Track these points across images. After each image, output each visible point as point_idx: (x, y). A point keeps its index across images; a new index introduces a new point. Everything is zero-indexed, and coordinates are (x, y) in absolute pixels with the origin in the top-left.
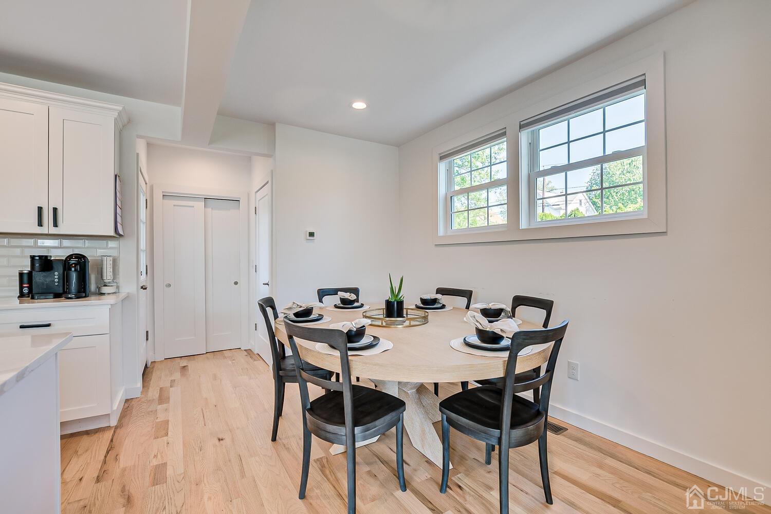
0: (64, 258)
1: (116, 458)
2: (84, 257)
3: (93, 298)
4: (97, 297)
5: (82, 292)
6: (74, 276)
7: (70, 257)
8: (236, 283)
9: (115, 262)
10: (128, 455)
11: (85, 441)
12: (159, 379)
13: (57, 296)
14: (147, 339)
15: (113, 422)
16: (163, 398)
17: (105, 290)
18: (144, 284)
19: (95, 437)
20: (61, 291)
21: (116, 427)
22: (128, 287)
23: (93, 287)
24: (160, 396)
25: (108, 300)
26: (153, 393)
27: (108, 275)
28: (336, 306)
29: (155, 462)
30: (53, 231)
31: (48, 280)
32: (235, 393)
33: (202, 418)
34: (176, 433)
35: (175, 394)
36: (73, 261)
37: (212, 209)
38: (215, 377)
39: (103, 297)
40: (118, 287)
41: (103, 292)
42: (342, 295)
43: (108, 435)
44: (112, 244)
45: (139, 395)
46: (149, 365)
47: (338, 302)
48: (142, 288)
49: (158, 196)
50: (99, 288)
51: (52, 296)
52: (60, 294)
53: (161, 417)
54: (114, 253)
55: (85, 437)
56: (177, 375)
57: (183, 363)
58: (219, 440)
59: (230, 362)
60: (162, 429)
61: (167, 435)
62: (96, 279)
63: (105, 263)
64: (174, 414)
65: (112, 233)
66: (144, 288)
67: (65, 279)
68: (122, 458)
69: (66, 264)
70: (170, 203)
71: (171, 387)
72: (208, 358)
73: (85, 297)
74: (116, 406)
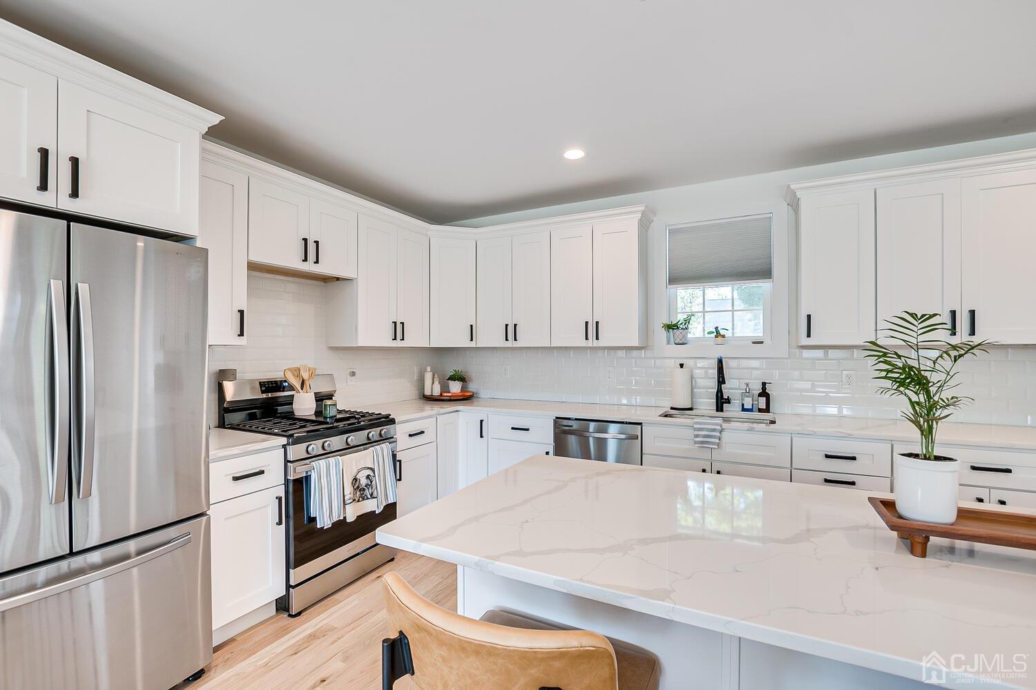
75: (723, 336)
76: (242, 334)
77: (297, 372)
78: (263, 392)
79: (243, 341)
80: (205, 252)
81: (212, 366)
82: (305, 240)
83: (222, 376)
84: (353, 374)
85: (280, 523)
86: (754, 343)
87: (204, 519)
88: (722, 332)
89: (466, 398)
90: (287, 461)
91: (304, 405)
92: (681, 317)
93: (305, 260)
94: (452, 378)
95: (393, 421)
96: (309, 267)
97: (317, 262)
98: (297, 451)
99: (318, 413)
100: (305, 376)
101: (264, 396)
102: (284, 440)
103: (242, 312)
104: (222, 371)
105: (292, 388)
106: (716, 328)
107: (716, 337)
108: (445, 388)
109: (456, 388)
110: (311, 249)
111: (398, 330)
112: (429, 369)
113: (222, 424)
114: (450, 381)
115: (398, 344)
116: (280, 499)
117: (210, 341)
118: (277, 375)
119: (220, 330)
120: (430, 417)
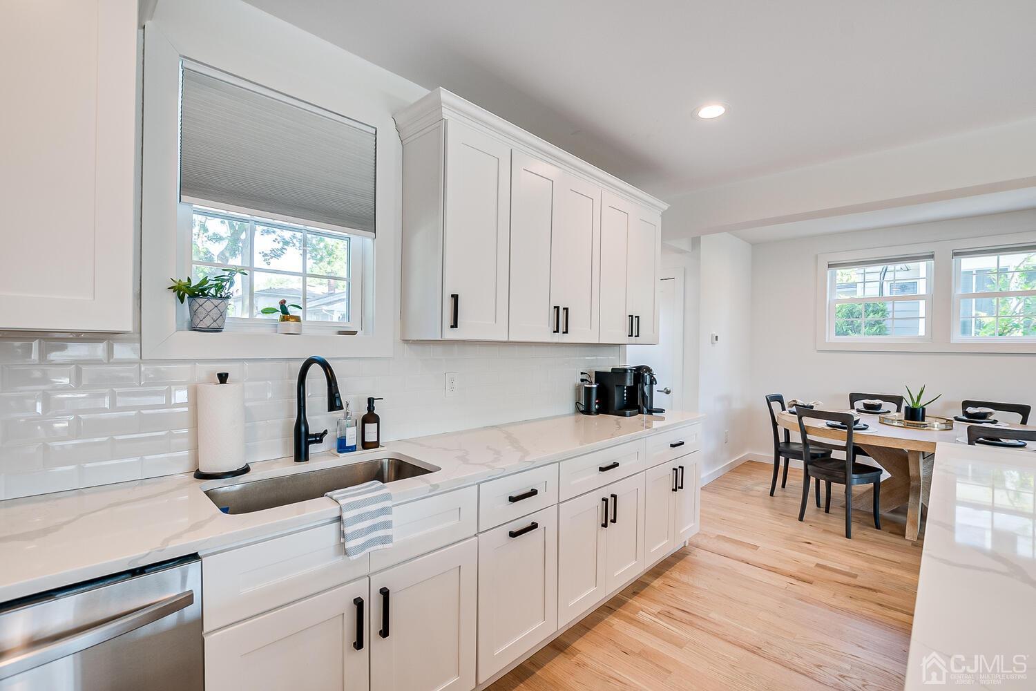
75: (297, 319)
86: (340, 333)
88: (293, 311)
92: (211, 272)
106: (283, 304)
107: (284, 319)
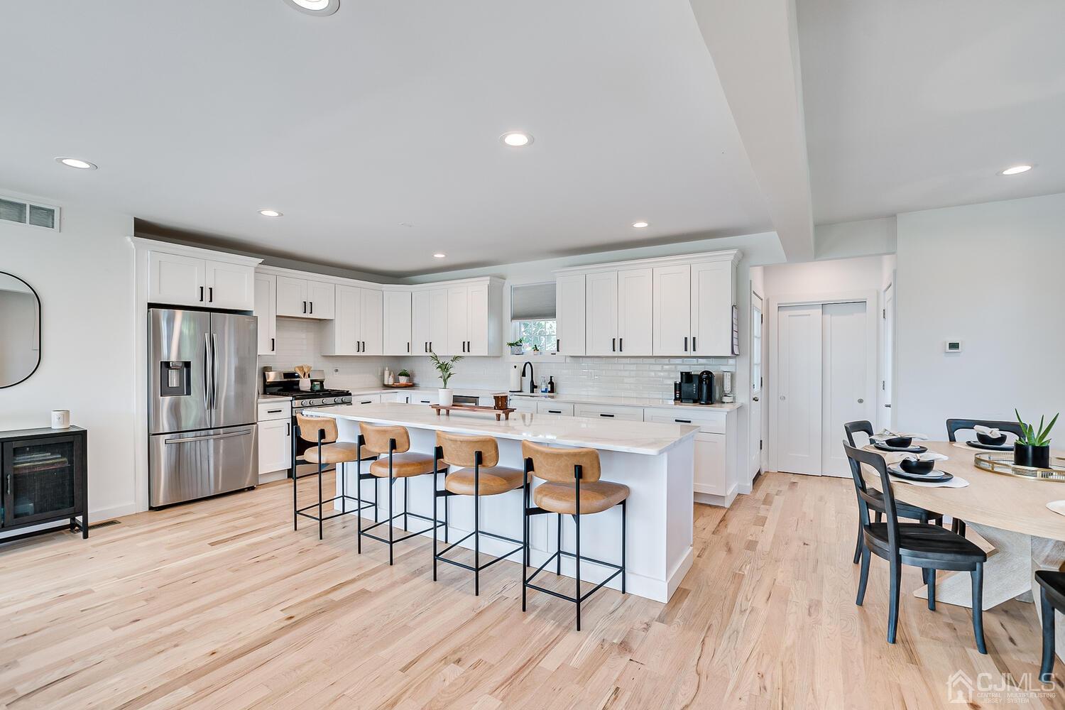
0: (699, 373)
1: (726, 526)
2: (711, 373)
3: (717, 405)
4: (720, 405)
5: (710, 400)
6: (705, 387)
7: (703, 373)
8: (861, 401)
9: (733, 376)
10: (733, 527)
11: (708, 510)
12: (767, 487)
13: (695, 401)
14: (761, 448)
15: (727, 505)
16: (767, 501)
17: (725, 399)
18: (756, 396)
19: (714, 510)
20: (697, 398)
21: (729, 509)
22: (742, 398)
23: (717, 396)
24: (765, 499)
25: (727, 408)
26: (760, 494)
27: (727, 388)
28: (969, 444)
29: (750, 538)
30: (693, 354)
31: (690, 389)
32: (836, 518)
33: (795, 525)
34: (770, 528)
35: (778, 501)
36: (705, 376)
37: (831, 315)
38: (821, 499)
39: (723, 405)
40: (734, 398)
41: (724, 401)
42: (981, 430)
43: (723, 512)
44: (731, 361)
45: (749, 494)
46: (762, 473)
47: (975, 439)
48: (754, 399)
49: (774, 308)
50: (721, 398)
51: (692, 401)
52: (697, 401)
53: (762, 513)
54: (732, 369)
55: (708, 508)
56: (785, 488)
57: (794, 479)
58: (805, 544)
59: (845, 491)
60: (761, 521)
61: (763, 526)
62: (720, 389)
63: (725, 377)
64: (773, 515)
65: (730, 354)
66: (756, 400)
67: (700, 389)
68: (729, 527)
69: (700, 377)
70: (785, 314)
71: (777, 495)
72: (822, 481)
73: (712, 404)
74: (730, 492)
76: (273, 350)
77: (301, 368)
78: (285, 378)
79: (274, 353)
80: (257, 317)
81: (260, 365)
82: (305, 302)
83: (265, 370)
84: (337, 371)
85: (289, 435)
87: (255, 426)
89: (411, 386)
90: (292, 408)
91: (305, 384)
93: (305, 312)
94: (401, 375)
95: (350, 394)
96: (308, 315)
97: (311, 313)
98: (297, 403)
99: (311, 389)
100: (306, 370)
101: (286, 380)
102: (291, 398)
103: (273, 340)
104: (265, 367)
105: (298, 377)
108: (396, 380)
109: (403, 380)
110: (308, 306)
111: (361, 346)
112: (387, 369)
113: (265, 393)
114: (400, 377)
115: (361, 353)
116: (289, 424)
117: (258, 354)
118: (291, 370)
119: (263, 348)
120: (377, 394)
